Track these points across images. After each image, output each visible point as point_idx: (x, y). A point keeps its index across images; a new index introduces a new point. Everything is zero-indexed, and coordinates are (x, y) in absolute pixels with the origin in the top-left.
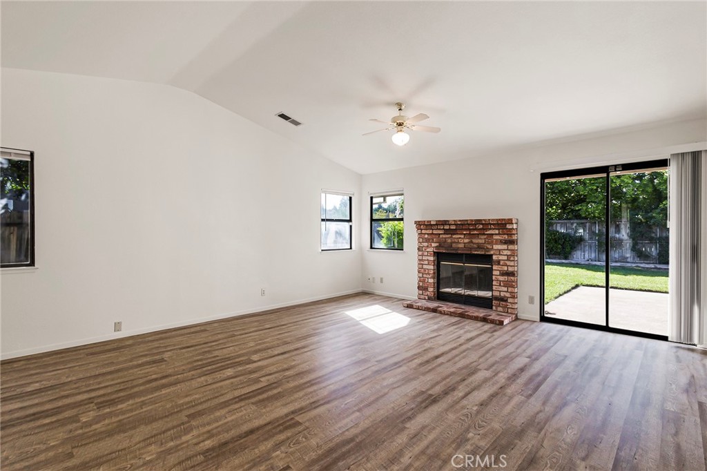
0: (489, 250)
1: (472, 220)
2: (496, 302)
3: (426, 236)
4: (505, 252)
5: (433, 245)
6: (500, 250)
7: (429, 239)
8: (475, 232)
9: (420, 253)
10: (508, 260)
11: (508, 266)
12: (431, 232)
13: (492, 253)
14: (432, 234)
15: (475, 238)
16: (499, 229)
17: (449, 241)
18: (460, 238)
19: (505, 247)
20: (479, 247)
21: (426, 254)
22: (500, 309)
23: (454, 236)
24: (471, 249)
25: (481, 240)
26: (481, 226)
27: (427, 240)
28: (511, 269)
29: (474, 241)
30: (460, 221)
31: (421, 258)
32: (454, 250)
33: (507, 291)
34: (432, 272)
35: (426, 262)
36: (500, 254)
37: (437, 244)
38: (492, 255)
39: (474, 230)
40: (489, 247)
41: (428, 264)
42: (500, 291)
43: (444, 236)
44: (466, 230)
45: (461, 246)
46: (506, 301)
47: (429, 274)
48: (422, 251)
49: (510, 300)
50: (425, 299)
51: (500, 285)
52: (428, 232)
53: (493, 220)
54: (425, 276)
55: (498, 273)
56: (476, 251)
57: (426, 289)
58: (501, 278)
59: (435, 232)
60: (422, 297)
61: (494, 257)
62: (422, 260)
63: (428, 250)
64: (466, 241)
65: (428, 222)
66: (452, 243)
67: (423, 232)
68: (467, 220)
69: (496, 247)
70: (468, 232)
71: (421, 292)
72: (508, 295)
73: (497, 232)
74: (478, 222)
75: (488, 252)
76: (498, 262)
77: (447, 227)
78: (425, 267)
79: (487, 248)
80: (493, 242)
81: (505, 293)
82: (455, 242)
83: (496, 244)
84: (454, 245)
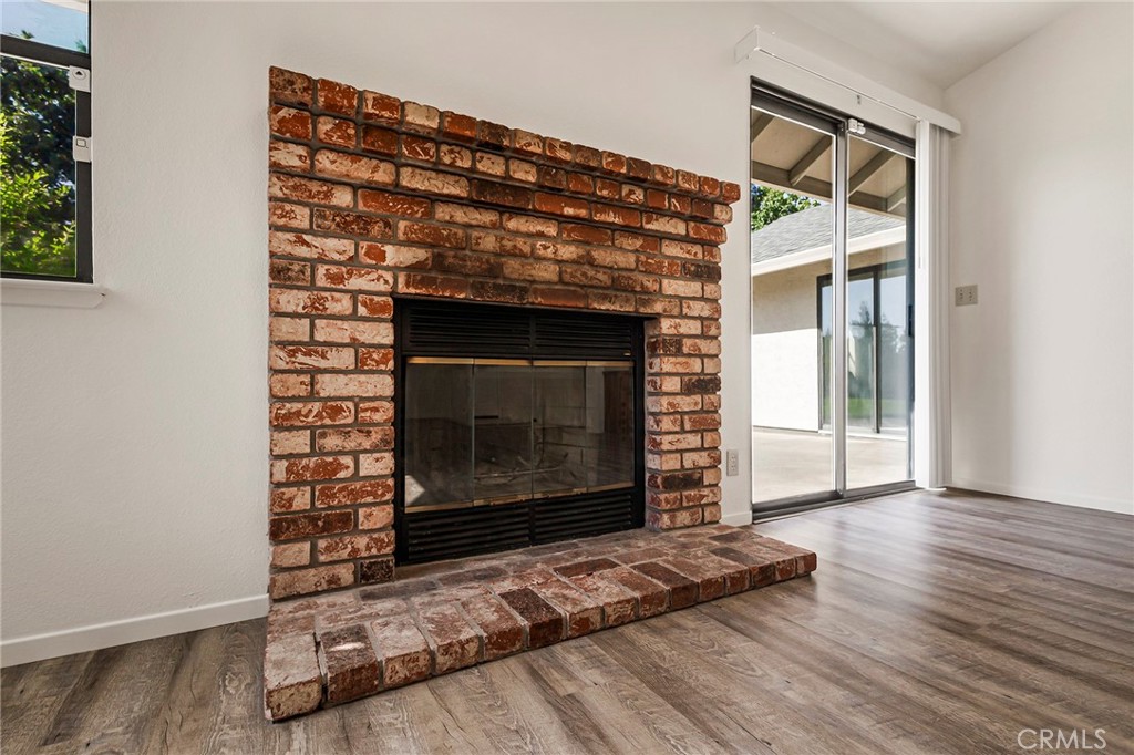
0: (647, 296)
1: (617, 159)
2: (672, 495)
3: (343, 198)
4: (699, 309)
5: (393, 254)
6: (681, 299)
7: (365, 221)
8: (611, 218)
9: (294, 300)
10: (704, 336)
11: (702, 356)
12: (383, 174)
13: (658, 308)
14: (396, 191)
15: (600, 245)
16: (687, 219)
17: (489, 242)
18: (541, 235)
19: (693, 288)
20: (619, 284)
21: (343, 305)
22: (684, 517)
23: (512, 224)
24: (587, 288)
25: (620, 255)
26: (639, 196)
27: (351, 224)
28: (710, 368)
29: (600, 255)
30: (567, 146)
31: (299, 330)
32: (511, 289)
33: (702, 449)
34: (386, 411)
35: (346, 358)
36: (682, 316)
37: (421, 254)
38: (654, 319)
39: (608, 204)
40: (651, 285)
41: (360, 368)
42: (681, 452)
43: (460, 215)
44: (574, 199)
45: (547, 272)
46: (698, 483)
47: (363, 427)
48: (312, 286)
49: (708, 478)
50: (335, 586)
51: (683, 431)
52: (362, 171)
53: (688, 176)
54: (332, 442)
55: (672, 384)
56: (605, 298)
57: (342, 522)
58: (687, 403)
59: (409, 180)
60: (311, 578)
61: (666, 326)
62: (312, 346)
63: (355, 283)
64: (568, 252)
65: (383, 102)
66: (503, 253)
67: (326, 162)
68: (595, 152)
69: (673, 287)
70: (583, 213)
71: (299, 552)
72: (702, 459)
73: (680, 228)
74: (639, 173)
75: (646, 303)
76: (675, 345)
77: (492, 166)
78: (329, 386)
79: (645, 291)
80: (660, 265)
81: (694, 456)
82: (515, 253)
83: (671, 276)
84: (512, 267)
